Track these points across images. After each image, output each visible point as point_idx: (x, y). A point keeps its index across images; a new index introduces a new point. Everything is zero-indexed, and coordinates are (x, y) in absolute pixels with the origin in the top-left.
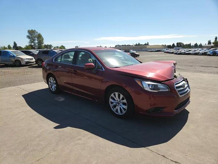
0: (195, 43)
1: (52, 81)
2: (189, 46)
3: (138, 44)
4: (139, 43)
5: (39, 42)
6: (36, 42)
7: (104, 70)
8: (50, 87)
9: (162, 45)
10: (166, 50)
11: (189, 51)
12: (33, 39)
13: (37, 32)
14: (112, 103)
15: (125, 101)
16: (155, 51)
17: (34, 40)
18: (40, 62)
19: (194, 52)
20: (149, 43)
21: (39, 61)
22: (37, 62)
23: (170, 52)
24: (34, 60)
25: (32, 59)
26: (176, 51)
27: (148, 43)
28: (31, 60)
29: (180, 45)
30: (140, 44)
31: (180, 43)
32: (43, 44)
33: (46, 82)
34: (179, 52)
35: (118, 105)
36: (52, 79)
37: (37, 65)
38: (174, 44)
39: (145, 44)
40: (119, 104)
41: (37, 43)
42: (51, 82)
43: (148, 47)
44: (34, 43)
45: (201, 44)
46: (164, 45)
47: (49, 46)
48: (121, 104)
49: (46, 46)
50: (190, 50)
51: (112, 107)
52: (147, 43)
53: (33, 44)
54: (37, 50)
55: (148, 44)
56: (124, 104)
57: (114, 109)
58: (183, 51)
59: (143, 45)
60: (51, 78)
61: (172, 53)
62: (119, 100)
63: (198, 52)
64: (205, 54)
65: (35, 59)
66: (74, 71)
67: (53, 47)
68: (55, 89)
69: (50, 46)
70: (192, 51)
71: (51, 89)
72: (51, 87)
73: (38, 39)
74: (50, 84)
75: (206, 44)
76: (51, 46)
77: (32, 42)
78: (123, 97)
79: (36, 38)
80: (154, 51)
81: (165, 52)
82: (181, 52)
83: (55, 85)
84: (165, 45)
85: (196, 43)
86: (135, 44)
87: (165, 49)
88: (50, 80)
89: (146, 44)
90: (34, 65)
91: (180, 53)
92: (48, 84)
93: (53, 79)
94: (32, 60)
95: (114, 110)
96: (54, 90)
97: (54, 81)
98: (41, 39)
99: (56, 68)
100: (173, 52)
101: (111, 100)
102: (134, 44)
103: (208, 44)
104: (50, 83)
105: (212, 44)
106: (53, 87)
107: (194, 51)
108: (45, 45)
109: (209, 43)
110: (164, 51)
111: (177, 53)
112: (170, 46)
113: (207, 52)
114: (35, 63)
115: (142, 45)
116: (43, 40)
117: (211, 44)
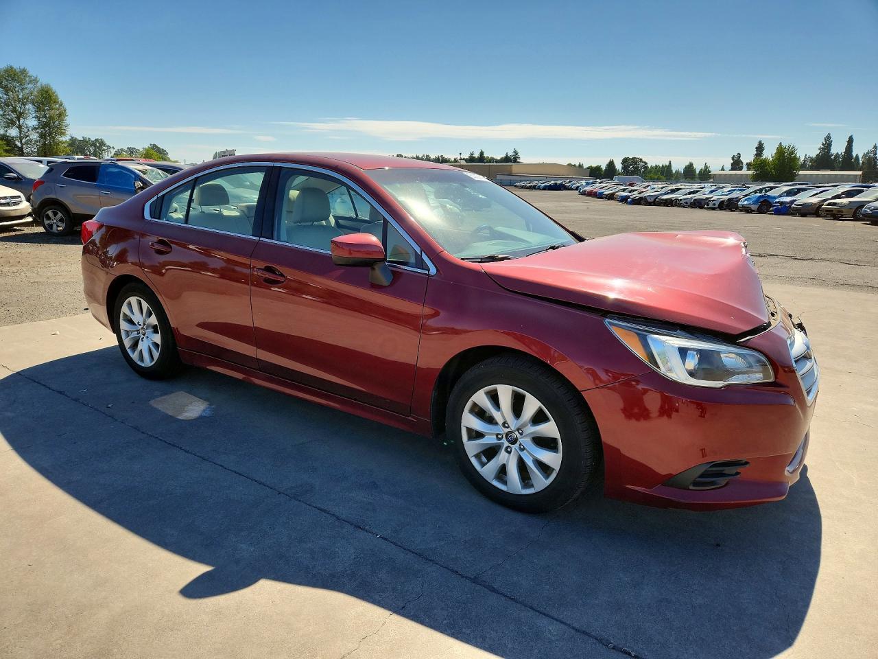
0: (688, 163)
1: (137, 317)
2: (665, 173)
3: (477, 155)
4: (482, 153)
5: (45, 125)
6: (31, 122)
7: (433, 271)
8: (127, 343)
9: (570, 165)
10: (588, 184)
11: (673, 191)
12: (14, 110)
13: (35, 81)
14: (475, 435)
15: (550, 429)
16: (545, 188)
17: (20, 115)
18: (55, 214)
19: (689, 196)
20: (520, 155)
21: (50, 213)
22: (39, 214)
23: (601, 194)
24: (25, 206)
25: (14, 201)
26: (624, 190)
27: (516, 153)
28: (8, 204)
29: (633, 167)
30: (485, 155)
31: (635, 161)
32: (63, 134)
33: (105, 319)
34: (635, 195)
35: (506, 444)
36: (140, 303)
37: (41, 229)
38: (611, 164)
39: (503, 156)
40: (514, 442)
41: (35, 129)
42: (131, 322)
43: (515, 168)
44: (20, 127)
45: (706, 167)
46: (577, 164)
47: (93, 144)
48: (526, 441)
49: (78, 146)
50: (674, 187)
51: (477, 456)
52: (511, 153)
53: (13, 132)
54: (41, 162)
55: (515, 159)
56: (544, 443)
57: (483, 465)
58: (649, 193)
59: (497, 161)
60: (133, 300)
61: (611, 197)
62: (513, 423)
63: (704, 197)
64: (729, 205)
65: (28, 200)
66: (268, 269)
67: (113, 152)
68: (156, 355)
69: (99, 146)
70: (684, 191)
71: (134, 356)
72: (135, 345)
73: (38, 109)
74: (127, 333)
75: (723, 169)
76: (102, 143)
77: (11, 123)
78: (540, 411)
79: (30, 106)
80: (539, 188)
81: (584, 193)
82: (642, 195)
83: (157, 338)
84: (581, 166)
85: (691, 165)
86: (467, 156)
87: (584, 182)
88: (125, 309)
89: (507, 159)
90: (27, 230)
91: (641, 199)
92: (116, 328)
93: (145, 305)
94: (15, 204)
95: (488, 471)
96: (147, 363)
97: (149, 314)
98: (54, 113)
99: (159, 252)
100: (613, 194)
101: (469, 421)
102: (463, 157)
103: (732, 169)
104: (124, 326)
105: (745, 167)
106: (143, 346)
107: (690, 193)
108: (73, 142)
109: (737, 164)
110: (577, 188)
111: (628, 197)
112: (598, 168)
113: (738, 200)
114: (30, 219)
115: (492, 160)
116: (61, 115)
117: (741, 169)
